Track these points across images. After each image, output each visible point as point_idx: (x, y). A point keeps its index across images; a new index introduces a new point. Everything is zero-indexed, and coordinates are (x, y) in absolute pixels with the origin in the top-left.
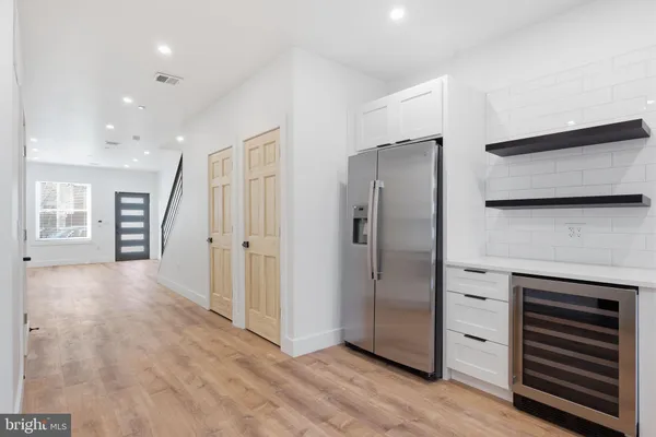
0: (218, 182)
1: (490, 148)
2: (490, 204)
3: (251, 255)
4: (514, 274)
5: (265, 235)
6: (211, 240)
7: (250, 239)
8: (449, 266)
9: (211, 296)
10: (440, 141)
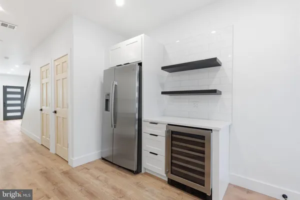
0: (44, 81)
1: (163, 68)
2: (163, 93)
3: (57, 117)
4: (168, 124)
5: (63, 108)
6: (41, 110)
7: (57, 110)
8: (144, 121)
9: (42, 138)
10: (140, 64)
